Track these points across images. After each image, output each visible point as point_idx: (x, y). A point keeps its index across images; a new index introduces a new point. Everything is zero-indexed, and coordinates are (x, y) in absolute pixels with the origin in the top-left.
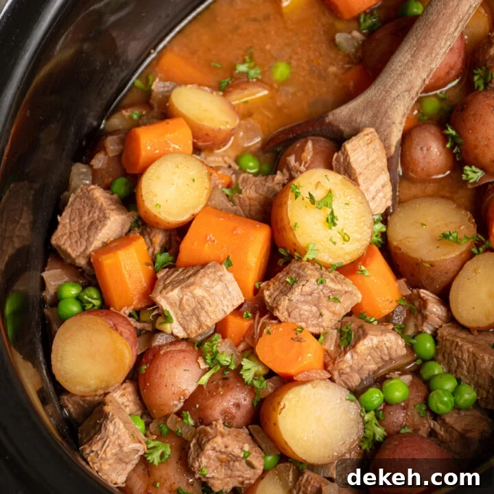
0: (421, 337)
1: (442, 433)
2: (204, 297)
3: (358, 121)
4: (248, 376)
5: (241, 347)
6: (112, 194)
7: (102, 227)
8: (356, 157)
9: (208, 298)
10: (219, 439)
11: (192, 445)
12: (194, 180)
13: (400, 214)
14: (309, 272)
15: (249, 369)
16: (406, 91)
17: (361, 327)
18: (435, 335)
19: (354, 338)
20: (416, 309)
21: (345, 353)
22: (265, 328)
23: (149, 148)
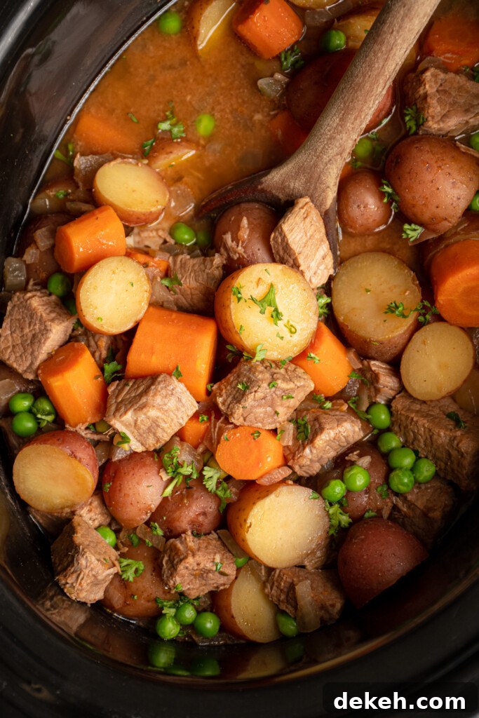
0: (375, 410)
1: (405, 510)
2: (158, 417)
3: (292, 188)
4: (211, 485)
5: (200, 449)
6: (50, 294)
7: (45, 340)
8: (293, 237)
9: (163, 417)
10: (190, 560)
11: (164, 563)
12: (132, 285)
13: (344, 278)
14: (260, 376)
15: (211, 477)
16: (337, 154)
17: (316, 419)
18: (389, 405)
19: (312, 431)
20: (368, 380)
21: (304, 448)
22: (222, 434)
23: (81, 250)
